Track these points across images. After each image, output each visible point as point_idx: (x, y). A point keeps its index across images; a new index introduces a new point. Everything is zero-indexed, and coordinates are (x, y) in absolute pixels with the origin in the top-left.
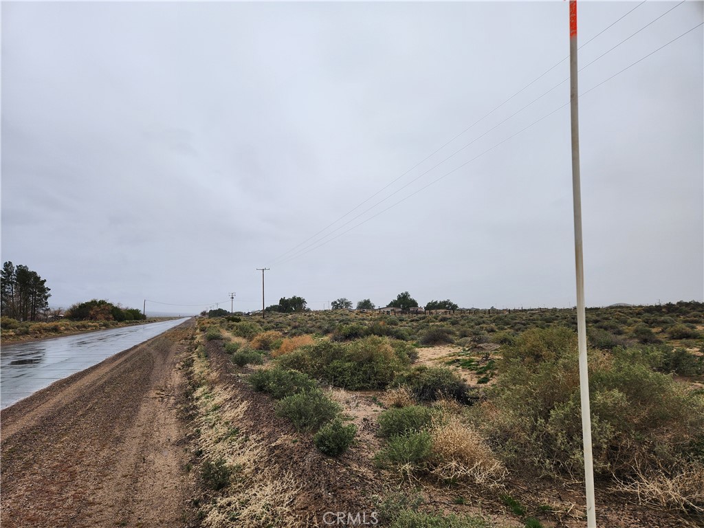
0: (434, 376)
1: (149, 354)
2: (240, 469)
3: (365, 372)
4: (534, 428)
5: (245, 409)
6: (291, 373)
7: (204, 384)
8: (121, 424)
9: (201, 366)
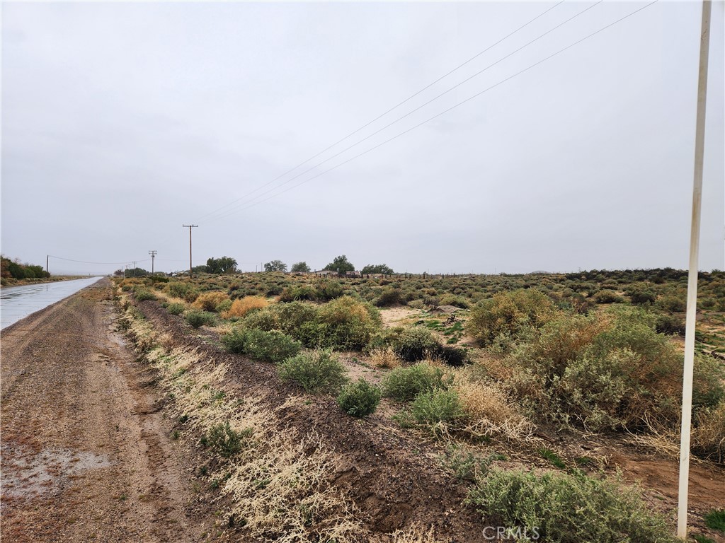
0: (413, 337)
1: (71, 315)
3: (340, 334)
4: (549, 385)
5: (225, 371)
6: (272, 334)
7: (155, 346)
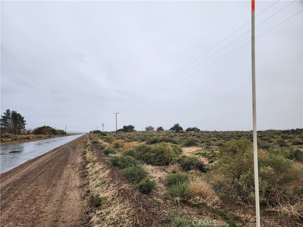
0: (190, 160)
1: (68, 149)
2: (106, 198)
3: (160, 158)
4: (233, 183)
5: (109, 173)
6: (128, 158)
7: (91, 162)
8: (55, 179)
9: (90, 155)
